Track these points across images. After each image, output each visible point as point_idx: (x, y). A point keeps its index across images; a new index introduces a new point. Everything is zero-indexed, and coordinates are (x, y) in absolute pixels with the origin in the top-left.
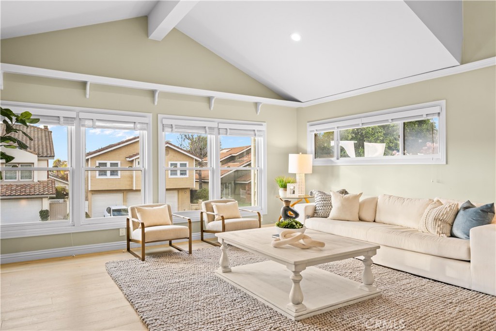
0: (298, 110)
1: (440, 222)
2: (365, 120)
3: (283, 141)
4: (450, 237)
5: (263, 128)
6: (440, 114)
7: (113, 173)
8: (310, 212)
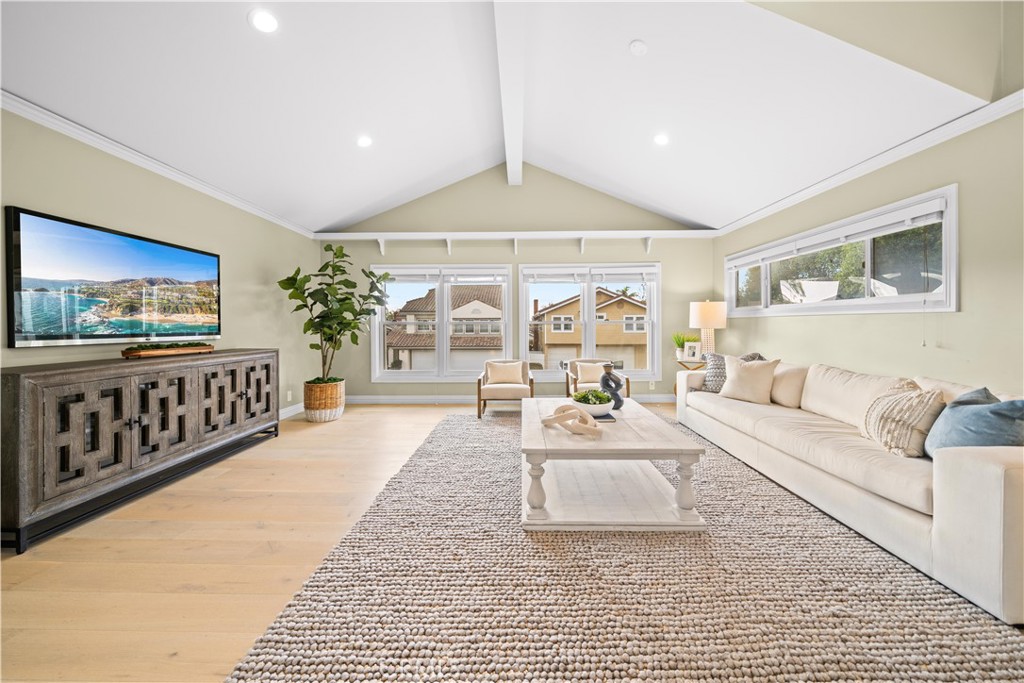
0: (715, 241)
1: (894, 425)
2: (801, 244)
3: (686, 283)
4: (918, 457)
5: (657, 269)
6: (945, 214)
7: (567, 327)
8: (696, 383)
